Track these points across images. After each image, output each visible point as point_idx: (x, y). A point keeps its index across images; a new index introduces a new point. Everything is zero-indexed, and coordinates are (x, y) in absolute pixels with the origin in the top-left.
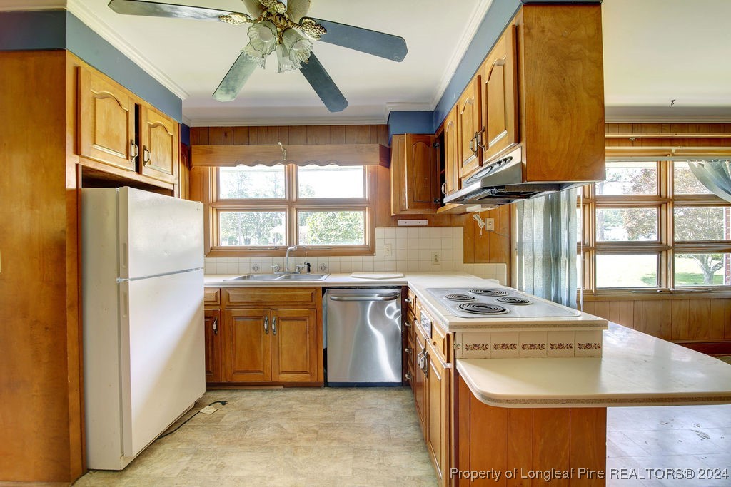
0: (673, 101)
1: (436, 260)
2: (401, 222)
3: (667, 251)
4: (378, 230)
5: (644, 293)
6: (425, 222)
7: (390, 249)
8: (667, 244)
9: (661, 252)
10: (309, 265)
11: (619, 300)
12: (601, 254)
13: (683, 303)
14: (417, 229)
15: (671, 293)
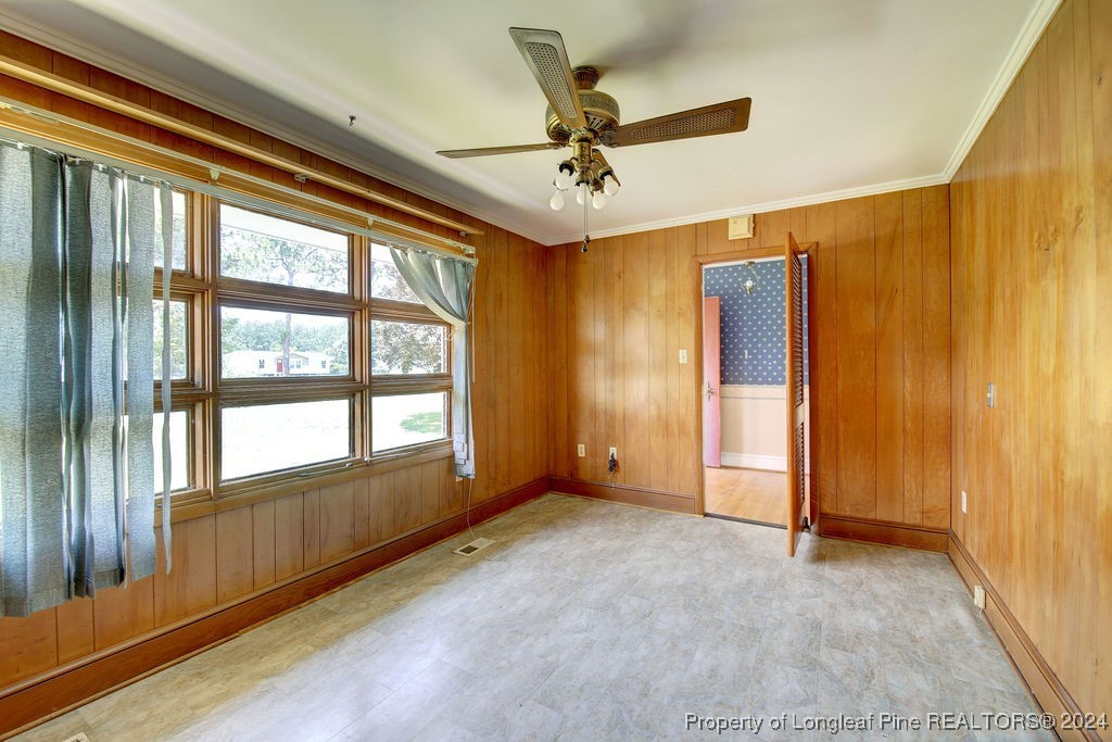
0: (352, 118)
3: (362, 392)
5: (322, 475)
8: (362, 382)
9: (354, 396)
11: (274, 497)
12: (233, 405)
13: (385, 478)
15: (368, 464)
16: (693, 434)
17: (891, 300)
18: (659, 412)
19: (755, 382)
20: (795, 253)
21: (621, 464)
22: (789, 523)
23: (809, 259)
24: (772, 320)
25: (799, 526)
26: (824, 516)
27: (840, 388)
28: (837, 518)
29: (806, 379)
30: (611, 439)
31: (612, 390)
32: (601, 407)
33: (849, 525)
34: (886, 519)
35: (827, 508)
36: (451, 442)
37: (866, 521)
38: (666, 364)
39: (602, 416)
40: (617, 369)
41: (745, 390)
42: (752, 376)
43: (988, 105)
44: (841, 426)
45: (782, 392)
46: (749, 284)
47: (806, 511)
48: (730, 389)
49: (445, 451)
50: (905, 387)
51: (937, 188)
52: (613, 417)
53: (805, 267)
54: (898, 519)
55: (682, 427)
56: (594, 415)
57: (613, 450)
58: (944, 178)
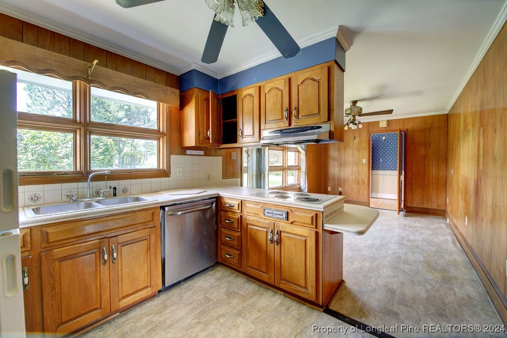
1: (209, 178)
2: (188, 152)
3: (285, 170)
4: (172, 157)
6: (202, 153)
7: (181, 172)
8: (285, 167)
9: (283, 171)
10: (115, 188)
14: (198, 157)
16: (367, 185)
17: (430, 146)
18: (356, 178)
19: (384, 169)
20: (401, 131)
21: (343, 193)
22: (397, 209)
23: (405, 133)
24: (393, 150)
25: (400, 210)
26: (408, 207)
27: (413, 171)
28: (412, 207)
29: (403, 168)
30: (339, 185)
31: (340, 171)
32: (336, 176)
33: (415, 209)
34: (426, 207)
35: (409, 205)
36: (300, 184)
37: (421, 208)
38: (358, 163)
39: (337, 179)
40: (341, 164)
41: (381, 172)
42: (383, 167)
43: (463, 84)
44: (414, 181)
45: (396, 173)
46: (384, 138)
47: (402, 206)
48: (375, 172)
49: (298, 186)
50: (433, 171)
51: (444, 115)
52: (340, 179)
53: (403, 135)
54: (430, 207)
55: (363, 183)
56: (334, 179)
57: (340, 189)
58: (446, 112)
